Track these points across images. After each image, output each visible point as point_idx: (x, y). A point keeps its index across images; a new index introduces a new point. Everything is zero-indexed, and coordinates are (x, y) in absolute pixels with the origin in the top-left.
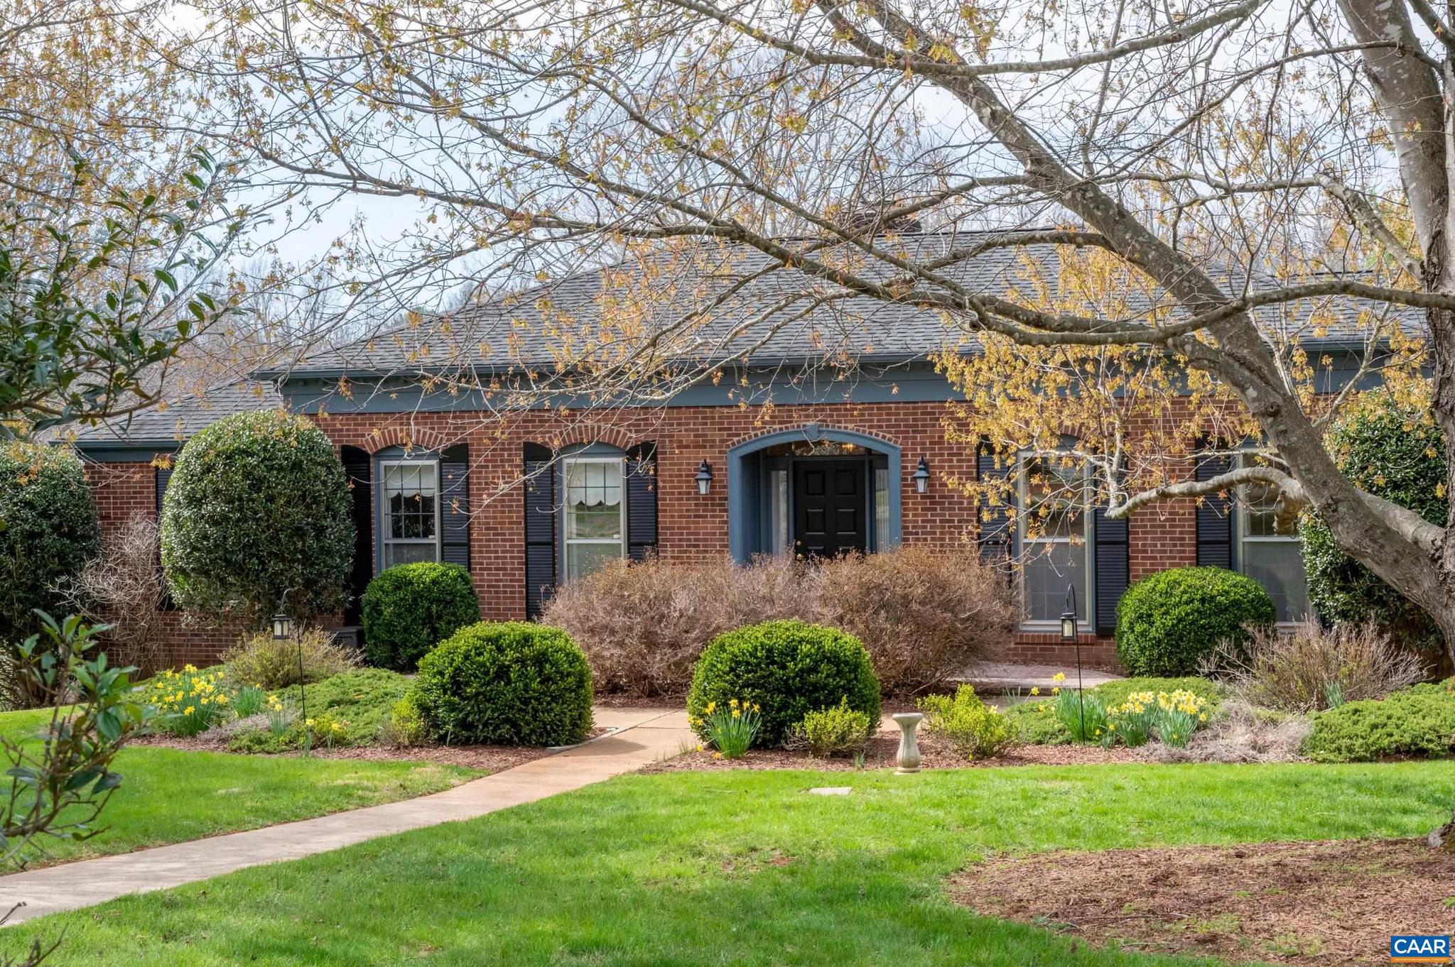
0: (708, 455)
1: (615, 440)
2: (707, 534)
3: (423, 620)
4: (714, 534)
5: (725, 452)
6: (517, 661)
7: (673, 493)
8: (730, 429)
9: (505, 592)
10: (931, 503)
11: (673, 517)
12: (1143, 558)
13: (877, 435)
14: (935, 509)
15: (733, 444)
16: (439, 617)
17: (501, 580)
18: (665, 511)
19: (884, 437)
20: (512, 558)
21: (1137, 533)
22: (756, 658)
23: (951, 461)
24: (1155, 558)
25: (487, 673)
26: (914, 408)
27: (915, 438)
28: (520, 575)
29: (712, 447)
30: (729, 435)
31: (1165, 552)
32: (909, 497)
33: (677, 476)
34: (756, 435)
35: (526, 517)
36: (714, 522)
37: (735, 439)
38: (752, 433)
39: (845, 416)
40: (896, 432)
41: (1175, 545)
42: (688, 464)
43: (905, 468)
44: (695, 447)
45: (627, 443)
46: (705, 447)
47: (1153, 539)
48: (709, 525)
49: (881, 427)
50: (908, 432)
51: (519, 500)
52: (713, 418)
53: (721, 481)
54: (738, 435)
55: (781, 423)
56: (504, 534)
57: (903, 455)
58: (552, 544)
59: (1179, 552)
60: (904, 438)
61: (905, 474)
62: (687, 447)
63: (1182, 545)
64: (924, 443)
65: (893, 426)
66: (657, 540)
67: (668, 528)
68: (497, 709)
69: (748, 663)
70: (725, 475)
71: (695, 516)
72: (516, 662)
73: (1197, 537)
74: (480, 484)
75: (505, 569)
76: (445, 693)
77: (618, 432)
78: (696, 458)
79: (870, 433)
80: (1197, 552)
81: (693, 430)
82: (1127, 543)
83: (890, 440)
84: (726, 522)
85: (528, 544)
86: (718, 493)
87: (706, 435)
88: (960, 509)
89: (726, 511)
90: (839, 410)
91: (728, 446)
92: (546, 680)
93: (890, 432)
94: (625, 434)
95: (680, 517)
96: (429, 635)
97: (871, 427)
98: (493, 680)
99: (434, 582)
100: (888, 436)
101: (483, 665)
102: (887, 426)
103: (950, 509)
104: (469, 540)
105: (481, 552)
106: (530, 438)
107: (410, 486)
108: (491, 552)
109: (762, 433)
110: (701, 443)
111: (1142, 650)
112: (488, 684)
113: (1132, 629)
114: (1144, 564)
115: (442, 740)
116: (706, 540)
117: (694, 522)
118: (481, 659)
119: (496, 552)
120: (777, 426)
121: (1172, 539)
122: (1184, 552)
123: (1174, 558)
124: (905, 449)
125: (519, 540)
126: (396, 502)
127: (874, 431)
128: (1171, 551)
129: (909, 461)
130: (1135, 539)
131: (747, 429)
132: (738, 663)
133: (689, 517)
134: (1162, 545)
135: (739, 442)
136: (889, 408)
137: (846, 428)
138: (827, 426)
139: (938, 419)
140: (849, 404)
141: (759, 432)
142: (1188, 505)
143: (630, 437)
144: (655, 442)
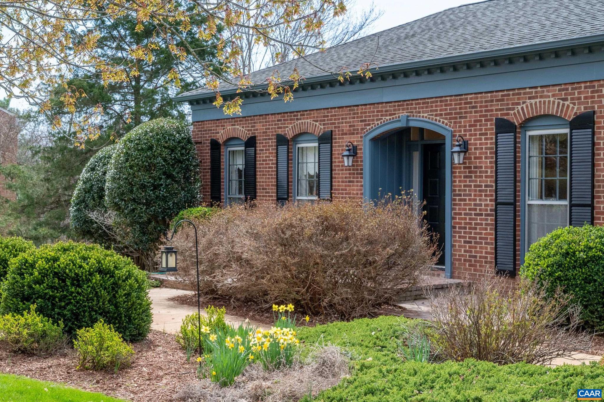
0: (355, 140)
1: (315, 131)
2: (355, 194)
4: (358, 194)
5: (363, 137)
7: (339, 166)
8: (366, 121)
10: (469, 172)
11: (339, 182)
13: (439, 121)
14: (471, 177)
15: (367, 131)
18: (336, 178)
19: (443, 122)
21: (600, 197)
23: (481, 139)
26: (460, 100)
27: (460, 122)
29: (357, 133)
30: (365, 125)
33: (341, 154)
34: (378, 124)
36: (358, 186)
37: (368, 127)
39: (423, 108)
40: (450, 119)
44: (350, 134)
45: (320, 132)
46: (354, 134)
48: (356, 187)
49: (441, 115)
50: (456, 118)
52: (358, 113)
54: (370, 124)
55: (391, 115)
57: (453, 136)
60: (455, 123)
62: (346, 134)
64: (465, 126)
65: (448, 114)
67: (336, 189)
70: (363, 153)
71: (349, 181)
74: (260, 161)
77: (316, 126)
78: (349, 142)
79: (436, 120)
81: (348, 122)
82: (593, 207)
83: (446, 124)
84: (363, 186)
85: (278, 199)
87: (354, 126)
88: (486, 177)
89: (363, 178)
90: (420, 104)
91: (364, 133)
93: (446, 119)
94: (319, 127)
95: (342, 182)
97: (436, 115)
100: (446, 121)
102: (445, 114)
103: (480, 177)
104: (256, 196)
106: (280, 132)
109: (381, 123)
110: (353, 131)
117: (348, 186)
120: (388, 118)
124: (454, 131)
127: (438, 118)
130: (598, 202)
131: (374, 120)
133: (347, 182)
135: (370, 129)
136: (447, 101)
137: (423, 117)
138: (413, 116)
139: (473, 107)
140: (425, 99)
141: (379, 122)
143: (321, 129)
144: (332, 132)
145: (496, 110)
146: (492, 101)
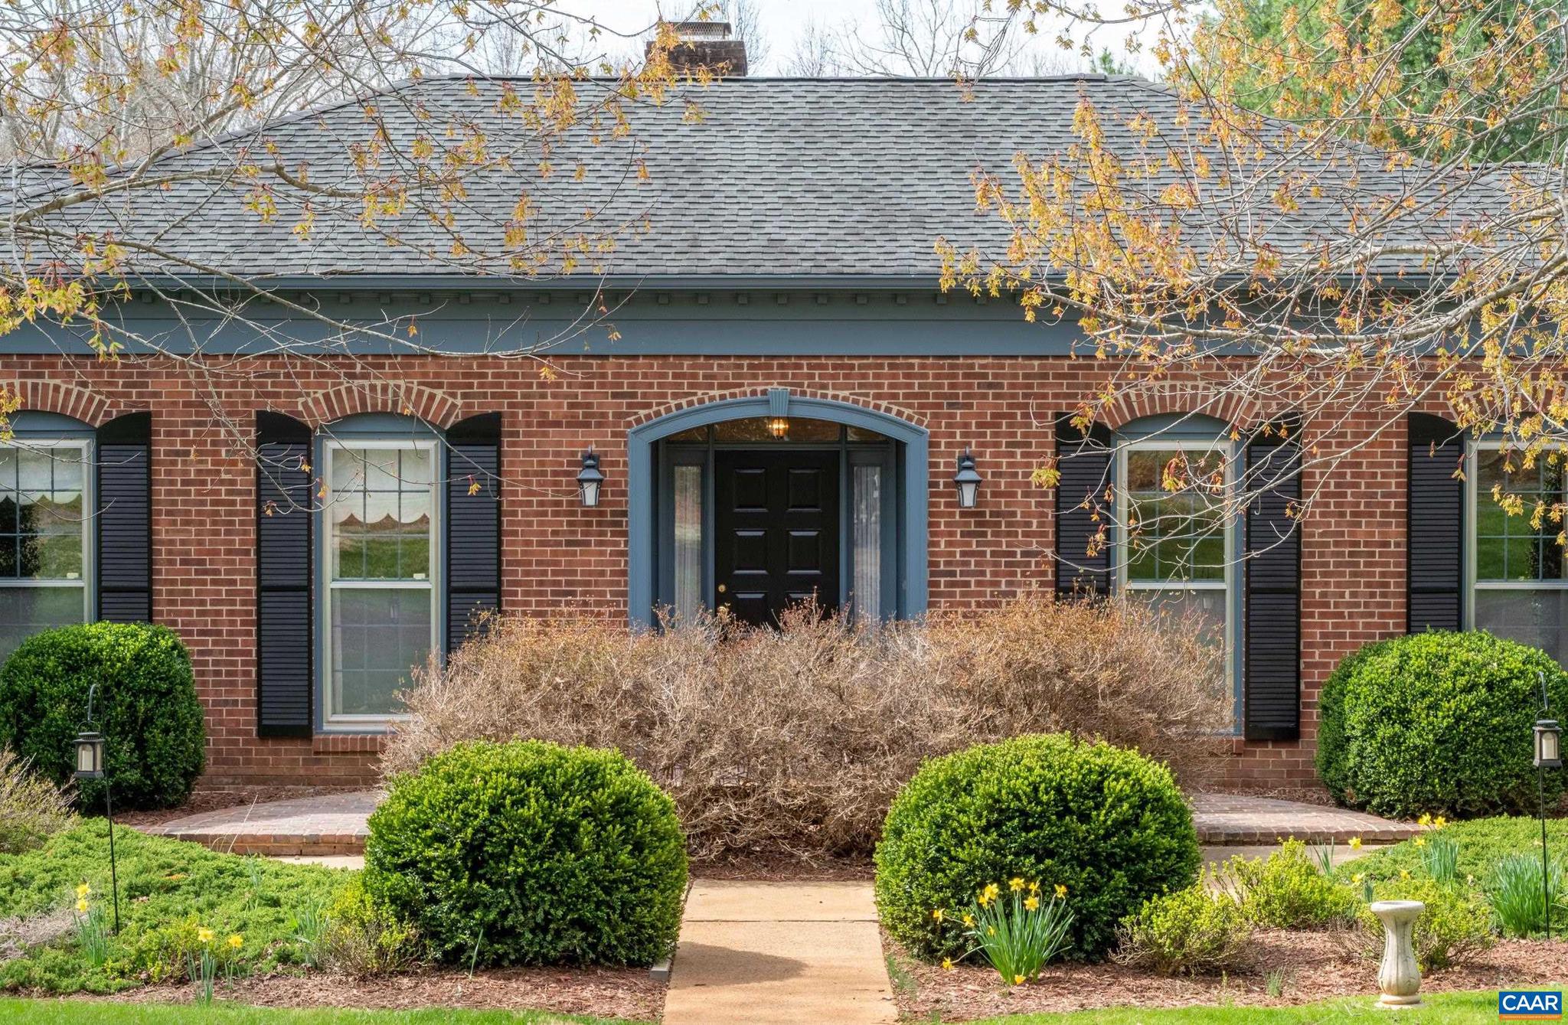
0: (591, 441)
1: (426, 411)
2: (590, 573)
3: (123, 725)
4: (602, 573)
5: (622, 434)
7: (529, 503)
8: (634, 395)
9: (217, 673)
10: (978, 524)
11: (528, 543)
12: (1322, 615)
13: (888, 410)
14: (984, 534)
15: (639, 421)
16: (149, 721)
17: (209, 653)
18: (515, 533)
19: (899, 413)
20: (231, 613)
21: (1313, 575)
22: (1039, 803)
23: (1012, 455)
24: (1341, 615)
25: (538, 838)
26: (951, 367)
27: (952, 416)
28: (247, 643)
29: (599, 425)
30: (630, 406)
31: (1357, 605)
32: (941, 514)
33: (536, 474)
34: (679, 407)
35: (259, 541)
36: (602, 553)
37: (642, 413)
38: (673, 403)
39: (834, 377)
40: (922, 406)
41: (1373, 595)
42: (557, 454)
43: (935, 465)
44: (569, 425)
45: (448, 415)
46: (587, 425)
47: (1338, 585)
48: (595, 557)
49: (895, 396)
50: (940, 406)
51: (246, 513)
52: (604, 376)
53: (615, 483)
54: (648, 406)
55: (721, 386)
56: (217, 572)
57: (932, 445)
58: (308, 589)
59: (1379, 605)
60: (935, 416)
61: (935, 475)
62: (558, 424)
63: (1384, 595)
64: (967, 425)
65: (916, 396)
66: (500, 582)
67: (518, 563)
68: (561, 903)
69: (1023, 813)
70: (624, 474)
71: (569, 543)
72: (585, 816)
73: (1409, 583)
74: (173, 483)
75: (219, 633)
77: (432, 397)
78: (571, 444)
79: (877, 407)
80: (1408, 605)
81: (567, 396)
82: (1297, 592)
83: (910, 418)
84: (623, 554)
85: (261, 589)
86: (610, 504)
87: (589, 405)
88: (1026, 534)
89: (624, 534)
90: (824, 367)
91: (629, 425)
92: (638, 847)
93: (910, 406)
94: (443, 401)
95: (541, 544)
96: (132, 751)
97: (878, 396)
98: (550, 851)
99: (138, 658)
100: (907, 411)
101: (527, 823)
102: (906, 396)
103: (1009, 534)
104: (151, 582)
105: (172, 603)
106: (269, 405)
108: (192, 603)
109: (690, 404)
110: (583, 418)
111: (1392, 766)
112: (542, 858)
113: (1369, 732)
114: (1323, 625)
116: (588, 583)
117: (566, 553)
118: (524, 812)
119: (202, 603)
120: (716, 393)
121: (1368, 585)
122: (1387, 605)
123: (1371, 615)
124: (934, 435)
125: (243, 582)
127: (884, 403)
128: (1367, 605)
129: (941, 454)
130: (1310, 584)
131: (664, 395)
132: (1006, 814)
133: (559, 544)
134: (1353, 595)
135: (648, 417)
136: (912, 366)
137: (835, 397)
138: (804, 393)
139: (990, 386)
140: (841, 357)
141: (684, 402)
142: (1396, 531)
143: (454, 406)
144: (498, 416)
145: (1056, 396)
146: (1045, 376)
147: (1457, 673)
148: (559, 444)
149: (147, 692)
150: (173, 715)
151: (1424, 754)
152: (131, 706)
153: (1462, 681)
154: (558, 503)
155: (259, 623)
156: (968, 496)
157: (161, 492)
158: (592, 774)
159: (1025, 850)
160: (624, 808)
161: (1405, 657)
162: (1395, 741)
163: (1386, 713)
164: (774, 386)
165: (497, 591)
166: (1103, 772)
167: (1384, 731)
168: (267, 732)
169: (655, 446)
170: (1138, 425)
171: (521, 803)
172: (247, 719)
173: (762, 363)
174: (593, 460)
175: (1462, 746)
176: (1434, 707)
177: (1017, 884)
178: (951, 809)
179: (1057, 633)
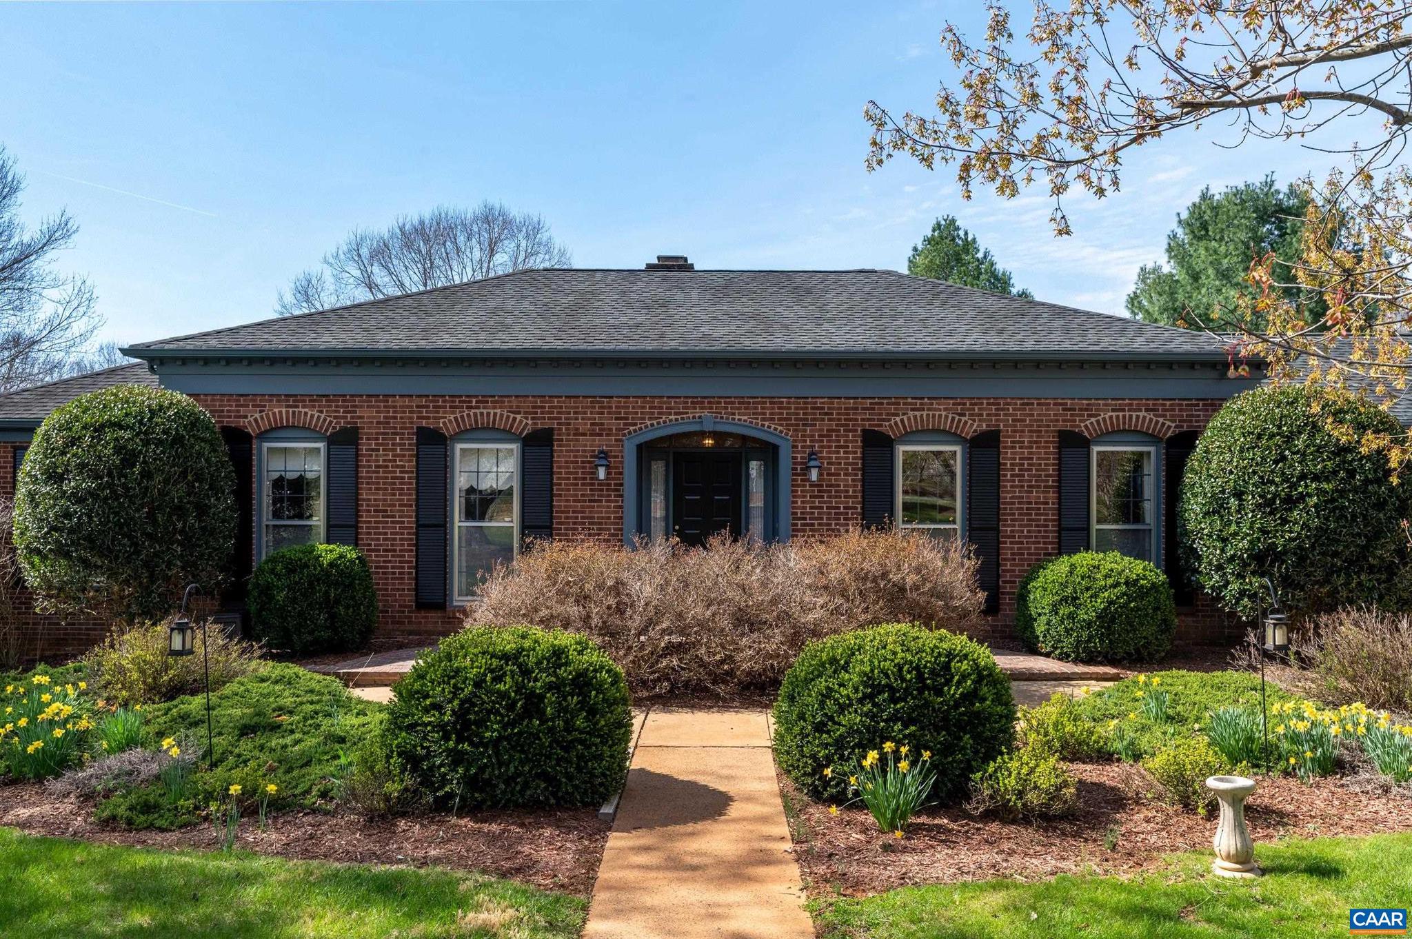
0: (602, 443)
1: (511, 427)
2: (602, 518)
4: (609, 518)
5: (621, 440)
6: (550, 687)
7: (568, 479)
8: (627, 419)
9: (394, 573)
10: (819, 491)
11: (568, 501)
12: (1011, 543)
13: (769, 427)
14: (823, 497)
15: (630, 433)
16: (337, 601)
17: (390, 562)
18: (560, 495)
19: (775, 429)
20: (401, 539)
21: (1006, 520)
23: (838, 452)
24: (1022, 543)
26: (805, 403)
27: (805, 431)
28: (410, 556)
29: (607, 435)
30: (625, 424)
31: (1031, 537)
32: (798, 486)
33: (572, 462)
34: (652, 425)
35: (417, 500)
36: (609, 507)
37: (632, 428)
38: (649, 423)
39: (739, 408)
40: (787, 425)
41: (1040, 532)
42: (584, 451)
43: (796, 458)
44: (591, 435)
45: (524, 429)
46: (601, 435)
47: (1020, 526)
48: (604, 510)
49: (773, 419)
50: (798, 425)
51: (411, 483)
52: (610, 407)
53: (617, 468)
54: (635, 424)
55: (676, 414)
56: (394, 516)
57: (793, 447)
58: (444, 526)
59: (1043, 537)
60: (795, 430)
61: (795, 463)
62: (584, 434)
63: (1046, 532)
64: (813, 436)
65: (785, 419)
66: (552, 523)
70: (622, 462)
71: (591, 501)
72: (549, 690)
73: (1059, 525)
74: (370, 466)
75: (395, 551)
76: (446, 738)
77: (515, 419)
78: (591, 446)
79: (763, 425)
80: (1059, 537)
81: (589, 419)
82: (998, 531)
83: (781, 432)
84: (621, 507)
85: (418, 526)
86: (614, 479)
87: (602, 424)
88: (845, 497)
89: (622, 496)
90: (733, 403)
91: (624, 435)
93: (781, 425)
94: (521, 422)
95: (574, 501)
96: (326, 620)
97: (763, 420)
98: (521, 718)
99: (331, 564)
100: (780, 428)
101: (503, 695)
102: (779, 419)
103: (836, 497)
104: (358, 522)
105: (369, 533)
106: (424, 423)
107: (294, 468)
108: (380, 534)
109: (659, 423)
110: (599, 431)
111: (1069, 631)
112: (513, 724)
113: (1054, 611)
114: (1012, 549)
115: (442, 806)
116: (600, 524)
117: (589, 507)
119: (386, 534)
120: (673, 417)
121: (1037, 526)
122: (1048, 537)
123: (1039, 542)
124: (795, 441)
125: (409, 522)
126: (278, 483)
127: (767, 424)
128: (1036, 537)
129: (799, 452)
130: (1004, 526)
131: (644, 419)
133: (585, 501)
134: (1029, 531)
135: (635, 431)
136: (782, 403)
137: (740, 420)
138: (722, 418)
139: (826, 414)
140: (743, 397)
141: (655, 422)
142: (1052, 496)
143: (526, 424)
144: (552, 429)
145: (863, 420)
146: (857, 409)
147: (1106, 576)
148: (585, 446)
149: (337, 584)
150: (353, 598)
151: (1089, 624)
152: (327, 592)
153: (1110, 581)
154: (585, 479)
155: (416, 545)
156: (814, 475)
157: (363, 472)
158: (558, 654)
159: (894, 718)
160: (583, 682)
161: (1073, 567)
162: (1071, 616)
163: (1064, 600)
164: (706, 413)
165: (550, 528)
166: (950, 655)
167: (1064, 610)
168: (422, 605)
169: (640, 447)
170: (909, 436)
171: (498, 679)
172: (410, 598)
173: (698, 401)
174: (604, 455)
175: (1113, 620)
176: (1095, 596)
177: (888, 746)
178: (833, 683)
179: (879, 551)
